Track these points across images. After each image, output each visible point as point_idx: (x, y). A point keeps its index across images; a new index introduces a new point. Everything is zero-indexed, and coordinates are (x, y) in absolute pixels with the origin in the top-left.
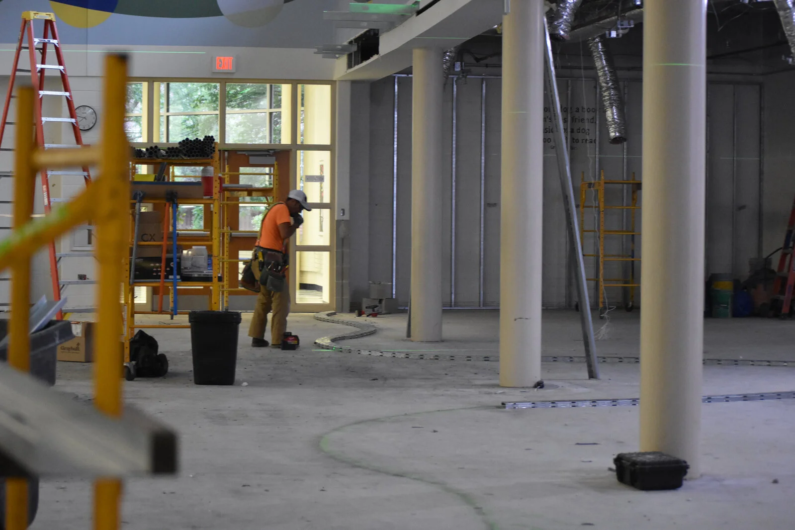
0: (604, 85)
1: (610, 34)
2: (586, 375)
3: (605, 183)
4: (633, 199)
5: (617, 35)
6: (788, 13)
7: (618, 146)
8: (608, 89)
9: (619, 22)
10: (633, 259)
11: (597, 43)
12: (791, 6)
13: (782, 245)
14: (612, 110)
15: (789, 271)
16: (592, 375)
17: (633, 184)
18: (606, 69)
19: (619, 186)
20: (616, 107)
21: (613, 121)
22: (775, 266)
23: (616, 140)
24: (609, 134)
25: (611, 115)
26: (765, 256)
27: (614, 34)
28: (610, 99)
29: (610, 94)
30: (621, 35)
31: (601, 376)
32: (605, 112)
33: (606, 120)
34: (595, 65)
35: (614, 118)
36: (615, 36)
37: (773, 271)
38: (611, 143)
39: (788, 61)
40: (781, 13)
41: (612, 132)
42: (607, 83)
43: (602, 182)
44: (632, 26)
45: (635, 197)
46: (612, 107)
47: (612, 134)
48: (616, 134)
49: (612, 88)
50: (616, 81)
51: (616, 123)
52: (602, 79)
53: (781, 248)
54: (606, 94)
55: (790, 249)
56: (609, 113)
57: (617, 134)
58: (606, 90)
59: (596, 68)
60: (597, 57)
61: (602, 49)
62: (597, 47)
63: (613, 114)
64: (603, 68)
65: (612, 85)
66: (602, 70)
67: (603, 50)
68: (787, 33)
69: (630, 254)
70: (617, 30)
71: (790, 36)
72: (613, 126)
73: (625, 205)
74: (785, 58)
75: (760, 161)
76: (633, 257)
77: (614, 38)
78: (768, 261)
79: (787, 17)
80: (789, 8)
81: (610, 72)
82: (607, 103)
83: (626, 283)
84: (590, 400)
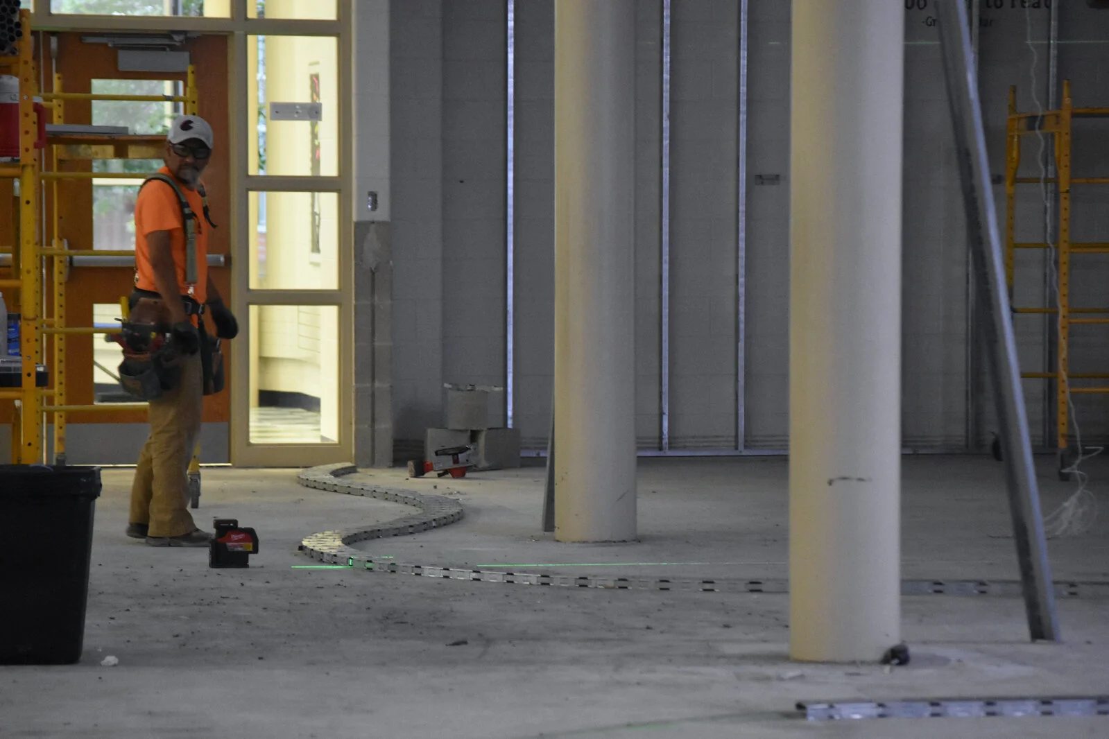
2: (1024, 630)
3: (1074, 115)
16: (1040, 630)
31: (1065, 632)
43: (1066, 114)
84: (1035, 698)
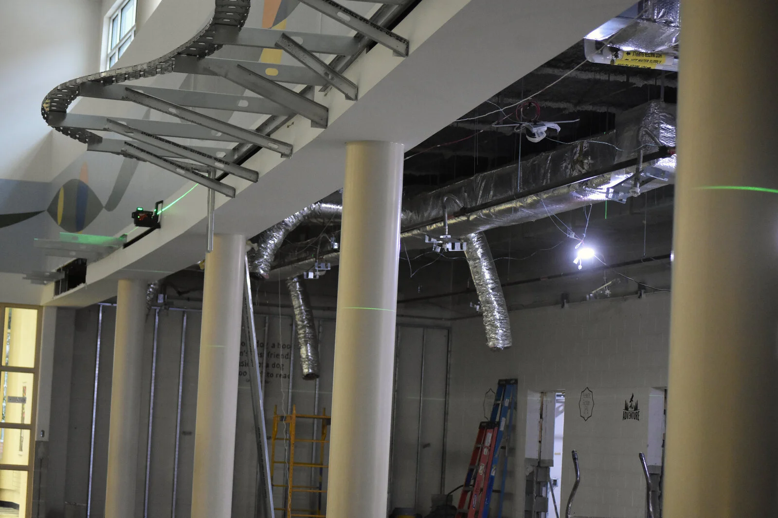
0: (299, 323)
1: (308, 275)
3: (297, 417)
4: (323, 433)
5: (315, 276)
6: (477, 263)
7: (311, 382)
8: (304, 327)
9: (316, 264)
10: (320, 491)
11: (295, 282)
12: (480, 256)
13: (463, 482)
14: (307, 348)
15: (469, 508)
17: (322, 418)
18: (303, 308)
19: (311, 420)
20: (310, 344)
21: (307, 358)
22: (456, 503)
23: (309, 377)
24: (302, 370)
25: (305, 352)
26: (446, 493)
27: (311, 275)
28: (305, 337)
29: (305, 332)
30: (318, 277)
32: (300, 349)
33: (300, 357)
34: (292, 303)
35: (307, 355)
36: (312, 277)
37: (454, 508)
38: (304, 379)
39: (476, 309)
40: (471, 263)
41: (306, 368)
42: (303, 321)
43: (294, 416)
44: (329, 269)
45: (325, 432)
46: (306, 345)
47: (306, 371)
48: (309, 370)
49: (308, 327)
50: (311, 320)
51: (309, 360)
52: (298, 317)
53: (462, 486)
54: (301, 332)
55: (471, 487)
56: (303, 351)
57: (310, 371)
58: (301, 328)
59: (293, 306)
60: (294, 296)
61: (299, 288)
62: (295, 287)
63: (307, 351)
64: (300, 307)
65: (307, 323)
66: (298, 309)
67: (301, 290)
68: (476, 282)
69: (318, 485)
70: (314, 271)
71: (478, 284)
72: (307, 363)
73: (315, 438)
74: (473, 305)
75: (446, 401)
76: (320, 489)
77: (311, 280)
78: (449, 497)
79: (476, 267)
80: (479, 259)
81: (306, 311)
82: (302, 341)
83: (312, 514)
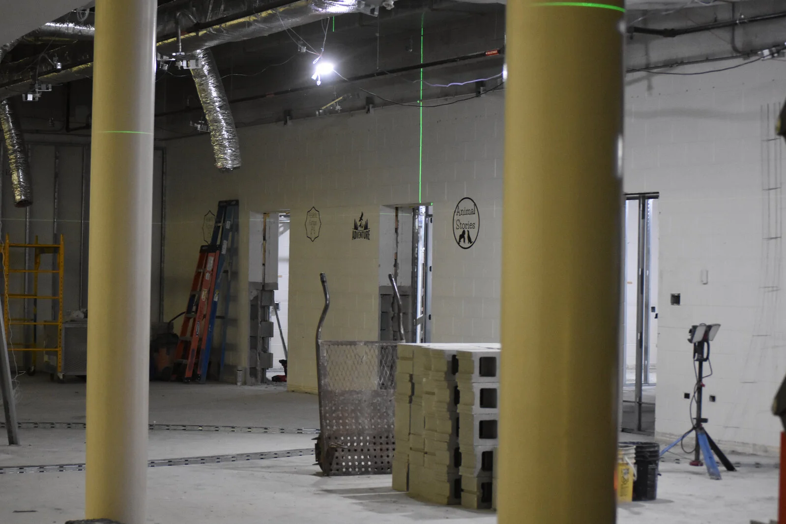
0: (10, 147)
1: (26, 98)
2: (7, 441)
3: (10, 246)
4: (36, 263)
5: (34, 98)
6: (203, 80)
7: (22, 209)
8: (15, 151)
9: (36, 86)
10: (35, 323)
11: (5, 105)
12: (206, 73)
13: (184, 310)
14: (18, 173)
15: (192, 335)
16: (12, 441)
17: (36, 248)
18: (13, 132)
19: (21, 250)
20: (21, 169)
21: (20, 184)
22: (177, 329)
23: (21, 204)
24: (14, 197)
25: (17, 178)
26: (167, 319)
27: (30, 97)
28: (16, 162)
29: (16, 156)
30: (37, 99)
31: (21, 442)
32: (11, 175)
33: (12, 183)
34: (2, 127)
35: (19, 181)
36: (31, 100)
37: (175, 336)
38: (16, 206)
39: (197, 128)
40: (197, 80)
41: (18, 195)
42: (14, 146)
43: (7, 246)
44: (50, 90)
45: (38, 261)
46: (18, 170)
47: (18, 198)
48: (21, 197)
49: (19, 151)
50: (22, 143)
51: (21, 186)
52: (8, 141)
53: (184, 313)
54: (12, 157)
55: (193, 313)
56: (15, 176)
57: (23, 198)
58: (12, 153)
59: (3, 130)
60: (4, 119)
61: (9, 111)
62: (4, 110)
63: (19, 177)
64: (10, 130)
65: (18, 148)
66: (8, 133)
67: (11, 112)
68: (202, 100)
69: (33, 317)
71: (205, 103)
72: (19, 189)
73: (27, 268)
74: (193, 124)
75: (162, 225)
76: (35, 321)
78: (170, 325)
79: (202, 84)
80: (206, 76)
81: (16, 135)
82: (13, 166)
83: (27, 347)
84: (18, 467)
